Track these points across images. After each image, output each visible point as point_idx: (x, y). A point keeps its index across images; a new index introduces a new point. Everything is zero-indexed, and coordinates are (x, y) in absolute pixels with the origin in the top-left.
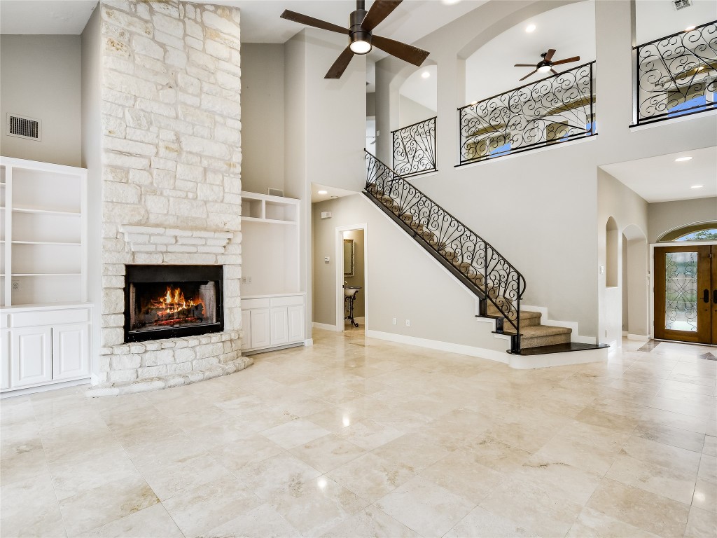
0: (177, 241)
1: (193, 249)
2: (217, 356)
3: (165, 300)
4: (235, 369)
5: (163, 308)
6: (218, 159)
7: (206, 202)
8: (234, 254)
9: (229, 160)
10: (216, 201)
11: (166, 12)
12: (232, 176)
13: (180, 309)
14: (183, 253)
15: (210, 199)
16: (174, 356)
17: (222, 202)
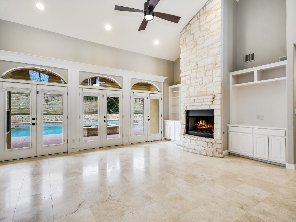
0: (195, 102)
1: (200, 104)
2: (205, 147)
3: (200, 123)
4: (206, 154)
5: (199, 126)
6: (210, 64)
7: (206, 84)
8: (217, 104)
9: (215, 62)
10: (210, 83)
11: (193, 21)
12: (216, 69)
13: (205, 127)
14: (198, 105)
15: (207, 83)
16: (190, 141)
17: (212, 82)
